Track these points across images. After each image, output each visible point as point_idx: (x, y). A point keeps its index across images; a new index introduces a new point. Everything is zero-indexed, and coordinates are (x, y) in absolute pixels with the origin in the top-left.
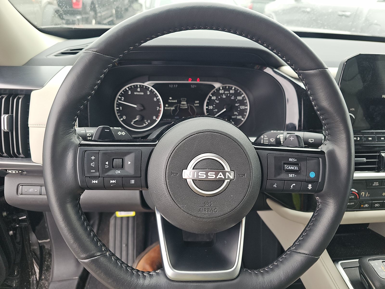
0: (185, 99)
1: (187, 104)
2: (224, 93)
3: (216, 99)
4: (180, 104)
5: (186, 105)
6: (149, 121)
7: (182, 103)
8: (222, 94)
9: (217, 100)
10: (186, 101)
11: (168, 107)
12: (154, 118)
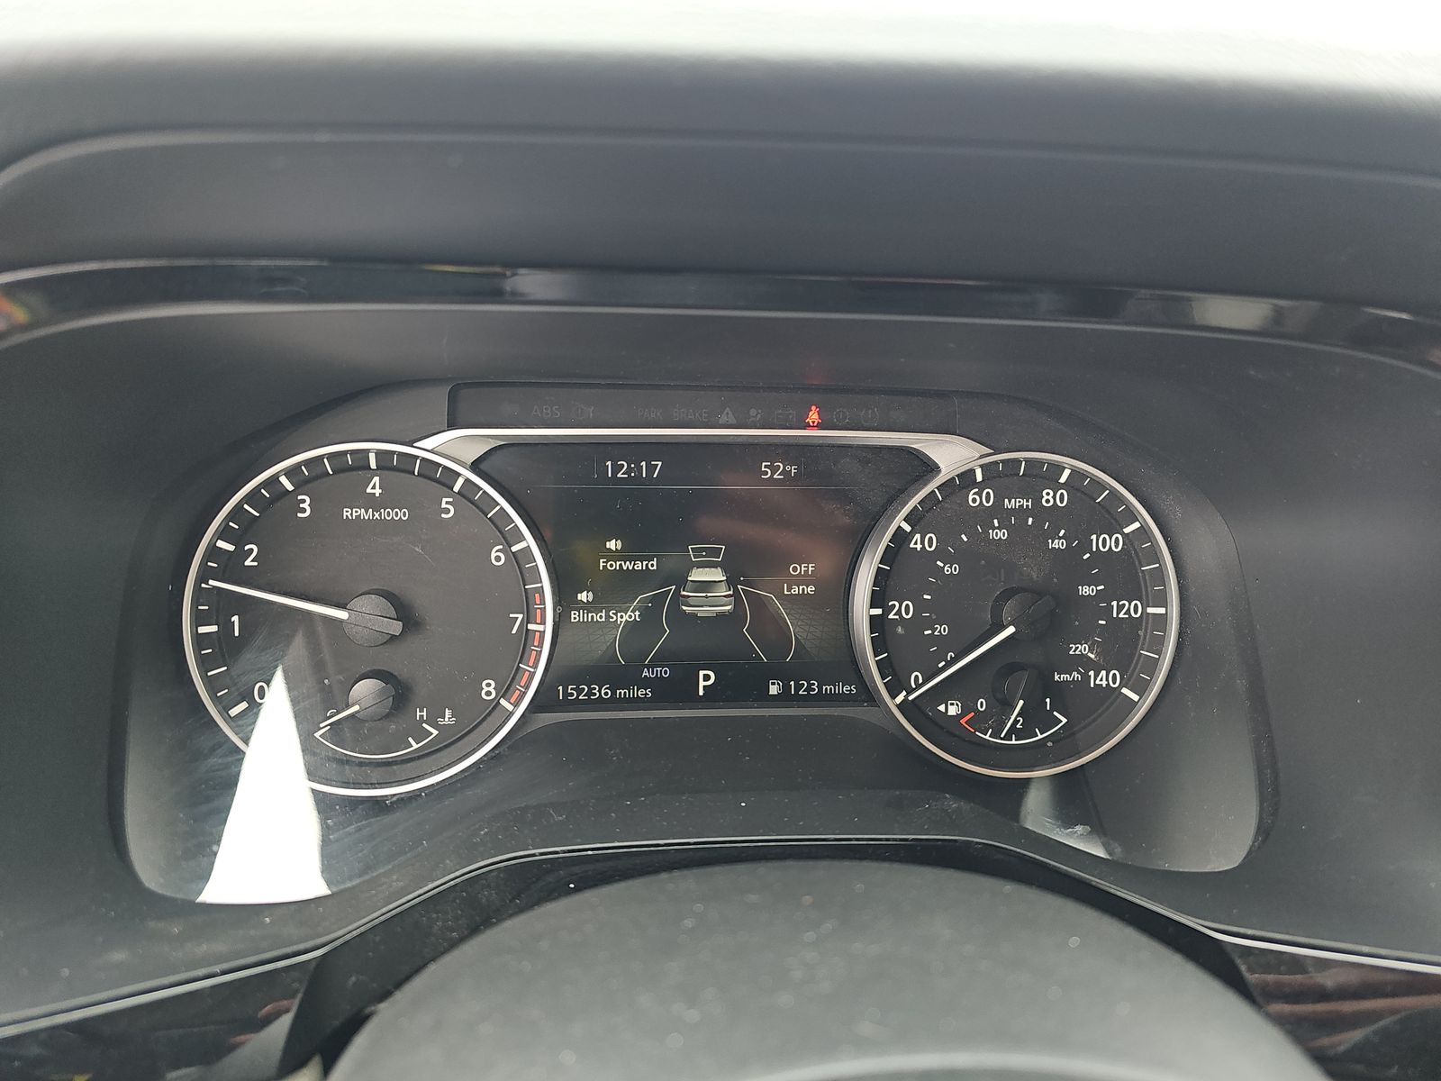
0: (716, 552)
1: (731, 582)
2: (998, 508)
3: (940, 553)
4: (682, 581)
5: (723, 591)
6: (448, 718)
7: (697, 575)
8: (985, 516)
9: (949, 560)
10: (724, 566)
11: (588, 607)
12: (489, 689)
